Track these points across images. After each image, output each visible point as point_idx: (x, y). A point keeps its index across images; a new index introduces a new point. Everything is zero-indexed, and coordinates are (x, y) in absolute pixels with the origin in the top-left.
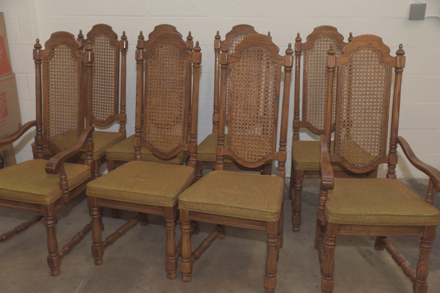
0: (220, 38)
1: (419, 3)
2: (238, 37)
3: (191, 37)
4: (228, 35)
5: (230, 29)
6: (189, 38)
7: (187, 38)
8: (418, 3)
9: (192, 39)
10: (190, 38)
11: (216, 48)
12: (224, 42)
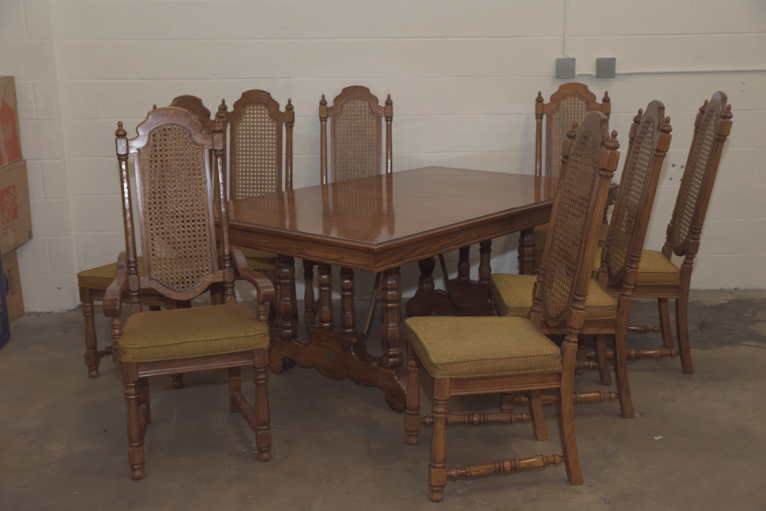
0: (326, 103)
1: (567, 57)
2: (349, 101)
3: (292, 105)
4: (336, 100)
5: (339, 92)
6: (288, 107)
7: (286, 108)
8: (565, 57)
9: (292, 108)
10: (290, 107)
11: (322, 116)
12: (331, 108)
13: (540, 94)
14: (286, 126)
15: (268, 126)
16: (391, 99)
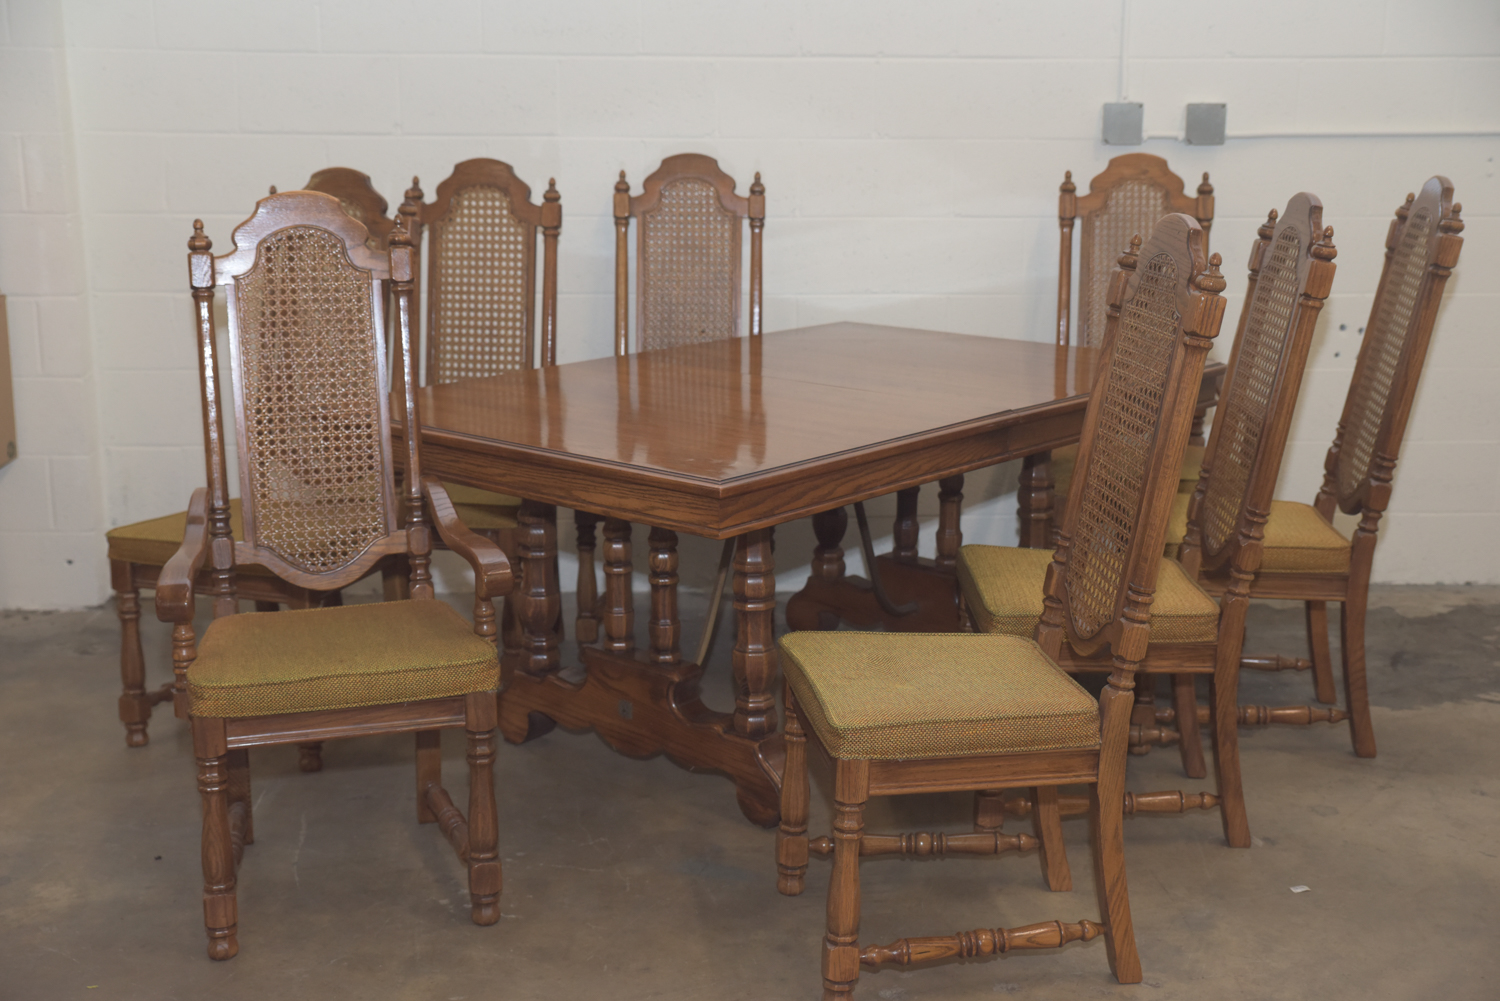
0: (627, 189)
1: (1126, 101)
2: (676, 186)
3: (557, 192)
4: (649, 182)
5: (655, 166)
6: (549, 196)
7: (545, 197)
8: (1122, 101)
9: (558, 198)
10: (553, 195)
11: (619, 215)
12: (638, 198)
13: (1068, 175)
14: (545, 234)
15: (508, 234)
16: (763, 181)
